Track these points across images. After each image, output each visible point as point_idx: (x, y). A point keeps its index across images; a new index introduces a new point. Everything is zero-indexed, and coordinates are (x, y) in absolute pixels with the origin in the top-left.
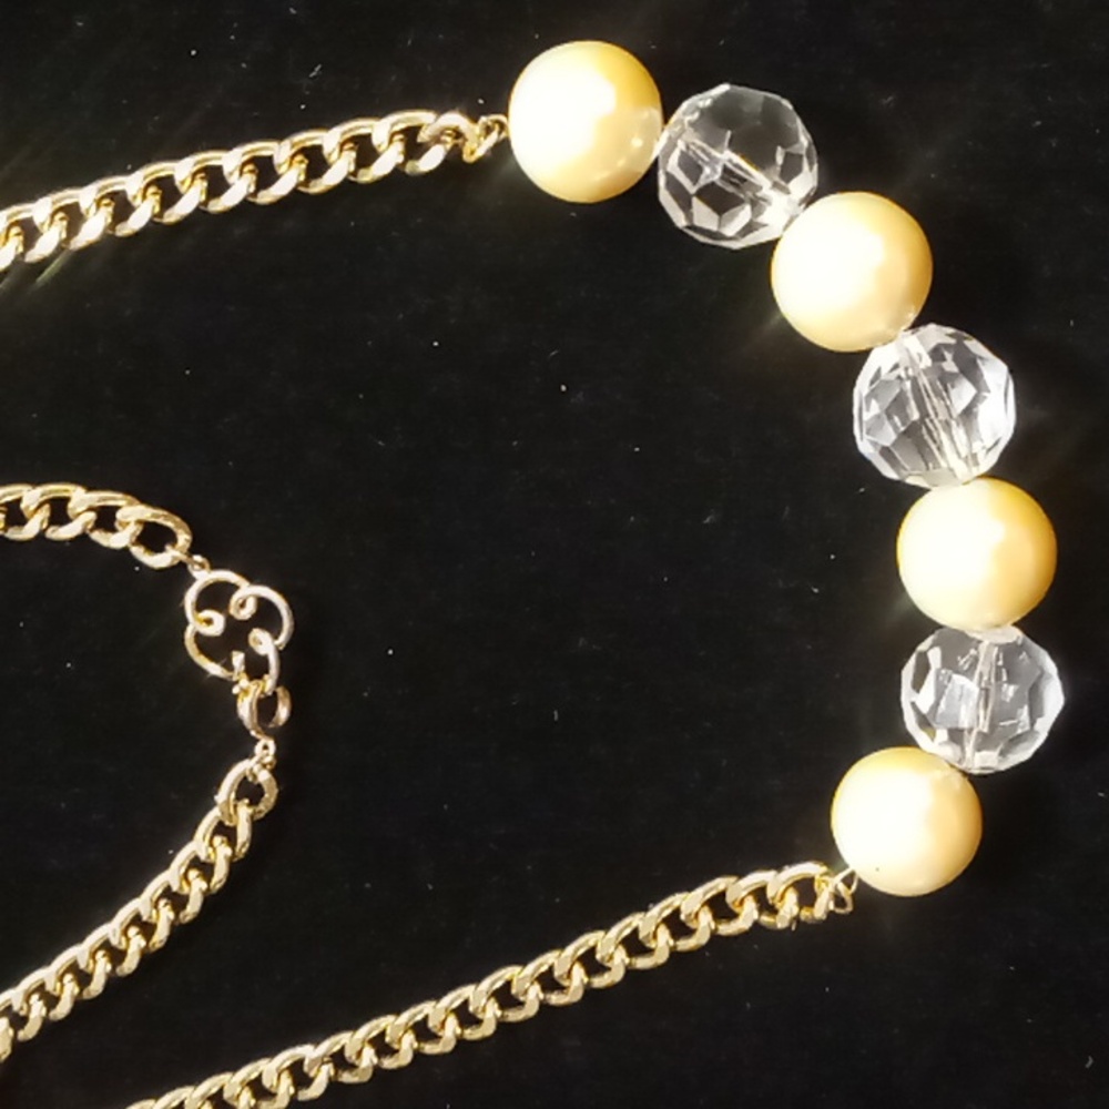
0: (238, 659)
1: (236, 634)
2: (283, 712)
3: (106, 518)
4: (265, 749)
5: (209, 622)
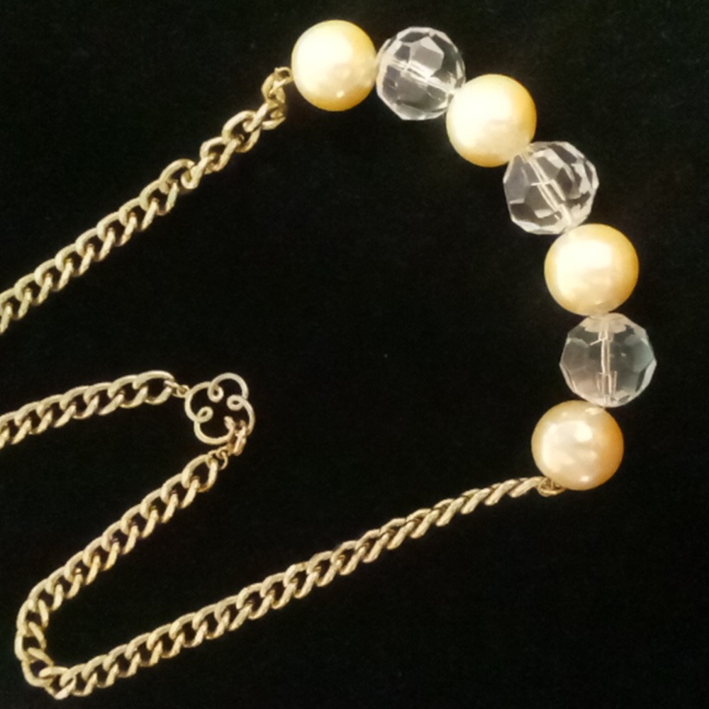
0: (228, 422)
5: (204, 414)
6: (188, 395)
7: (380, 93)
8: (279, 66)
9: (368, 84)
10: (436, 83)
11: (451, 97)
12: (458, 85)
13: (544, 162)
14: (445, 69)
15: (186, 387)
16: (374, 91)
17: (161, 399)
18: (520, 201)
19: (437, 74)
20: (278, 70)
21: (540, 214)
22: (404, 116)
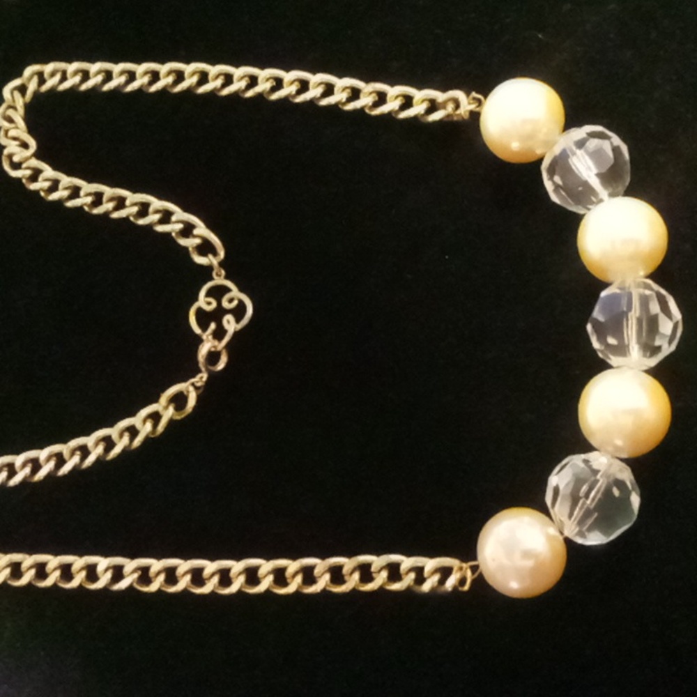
0: (213, 326)
1: (219, 314)
2: (221, 366)
3: (188, 230)
4: (201, 378)
5: (209, 303)
6: (219, 280)
7: (545, 166)
8: (477, 92)
9: (539, 152)
10: (595, 183)
11: (601, 201)
12: (612, 195)
13: (645, 301)
14: (610, 177)
15: (223, 272)
16: (540, 160)
17: (200, 260)
18: (601, 318)
19: (599, 175)
20: (474, 94)
21: (612, 341)
22: (554, 198)
